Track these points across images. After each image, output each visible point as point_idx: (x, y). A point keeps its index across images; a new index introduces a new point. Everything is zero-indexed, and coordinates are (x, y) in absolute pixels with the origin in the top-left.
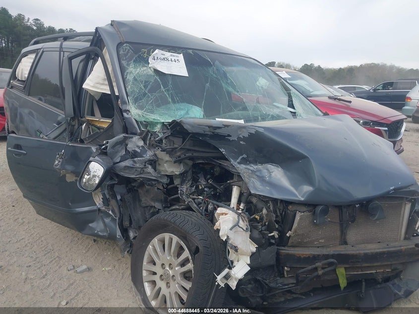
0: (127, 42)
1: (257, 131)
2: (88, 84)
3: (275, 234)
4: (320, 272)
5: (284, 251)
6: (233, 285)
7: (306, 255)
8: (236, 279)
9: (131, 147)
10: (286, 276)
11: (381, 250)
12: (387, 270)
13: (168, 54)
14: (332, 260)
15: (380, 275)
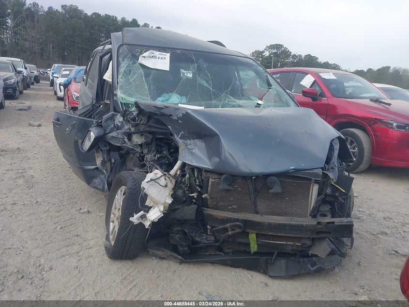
0: (126, 44)
1: (187, 113)
2: (106, 76)
3: (195, 195)
4: (230, 233)
5: (207, 212)
6: (147, 224)
7: (222, 216)
8: (150, 220)
9: (117, 122)
10: (209, 233)
11: (283, 222)
12: (297, 244)
13: (157, 53)
14: (238, 223)
15: (289, 247)
